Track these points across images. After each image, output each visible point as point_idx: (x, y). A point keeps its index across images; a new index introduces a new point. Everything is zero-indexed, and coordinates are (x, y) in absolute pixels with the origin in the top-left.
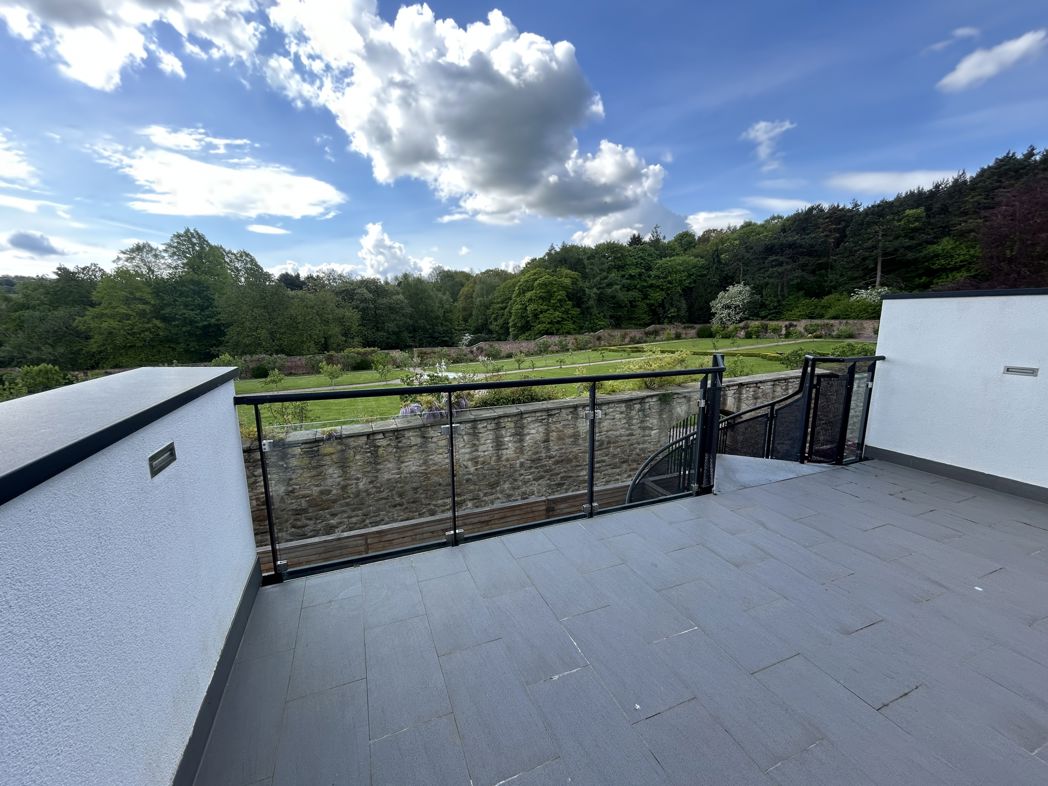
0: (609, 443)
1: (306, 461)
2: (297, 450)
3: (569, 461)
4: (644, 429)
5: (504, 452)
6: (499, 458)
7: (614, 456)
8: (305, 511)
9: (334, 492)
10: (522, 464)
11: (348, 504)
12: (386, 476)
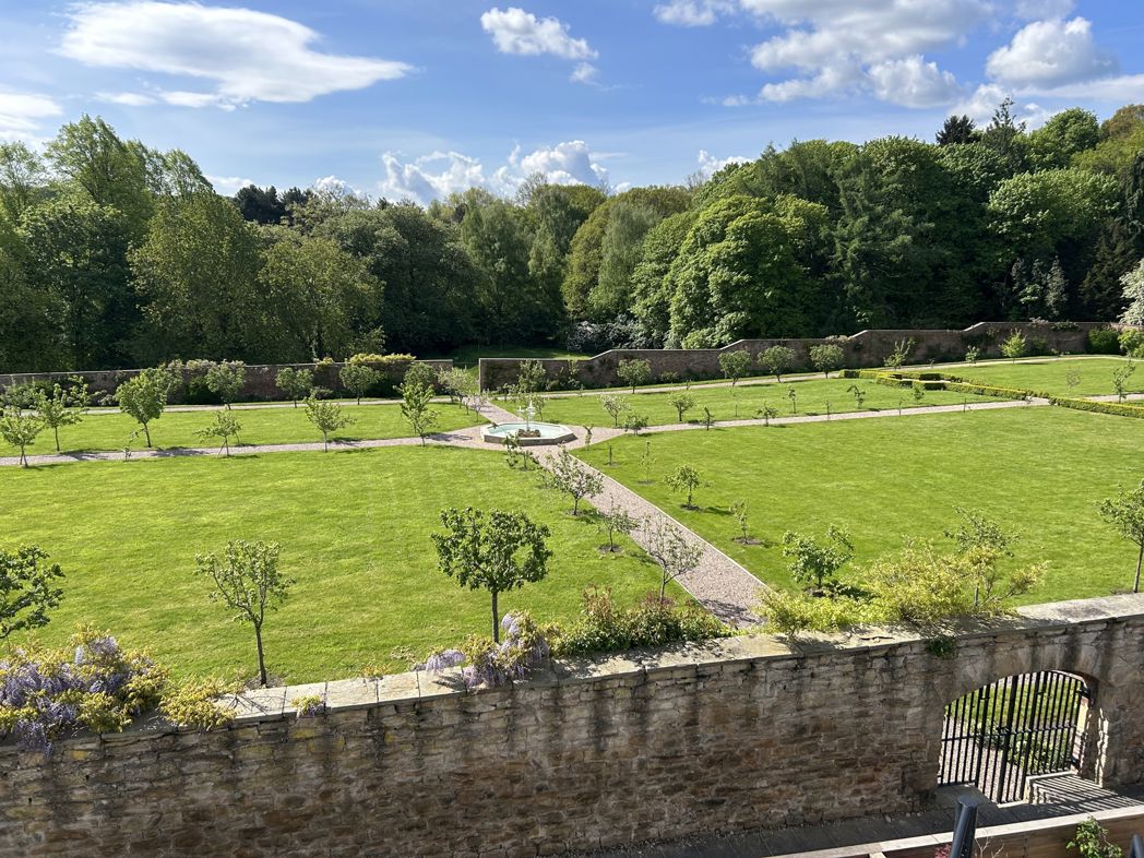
0: (817, 728)
1: (266, 751)
2: (252, 733)
3: (736, 761)
4: (892, 703)
5: (610, 742)
6: (600, 751)
7: (826, 754)
8: (260, 831)
9: (309, 803)
10: (642, 764)
11: (330, 822)
12: (398, 777)
